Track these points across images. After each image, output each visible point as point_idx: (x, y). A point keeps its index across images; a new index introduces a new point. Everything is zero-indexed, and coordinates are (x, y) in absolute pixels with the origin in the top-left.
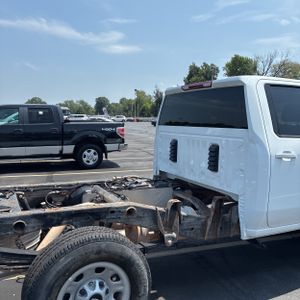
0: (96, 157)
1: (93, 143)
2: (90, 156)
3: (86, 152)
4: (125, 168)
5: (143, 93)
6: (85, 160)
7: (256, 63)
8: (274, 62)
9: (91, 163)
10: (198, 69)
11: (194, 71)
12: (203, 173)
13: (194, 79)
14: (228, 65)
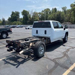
0: (6, 36)
1: (5, 33)
2: (4, 36)
3: (3, 35)
4: (13, 38)
6: (3, 37)
7: (29, 12)
8: (33, 12)
9: (5, 37)
10: (14, 13)
11: (13, 13)
12: (43, 35)
14: (22, 12)
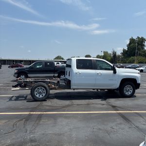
5: (107, 52)
10: (134, 40)
13: (132, 45)
